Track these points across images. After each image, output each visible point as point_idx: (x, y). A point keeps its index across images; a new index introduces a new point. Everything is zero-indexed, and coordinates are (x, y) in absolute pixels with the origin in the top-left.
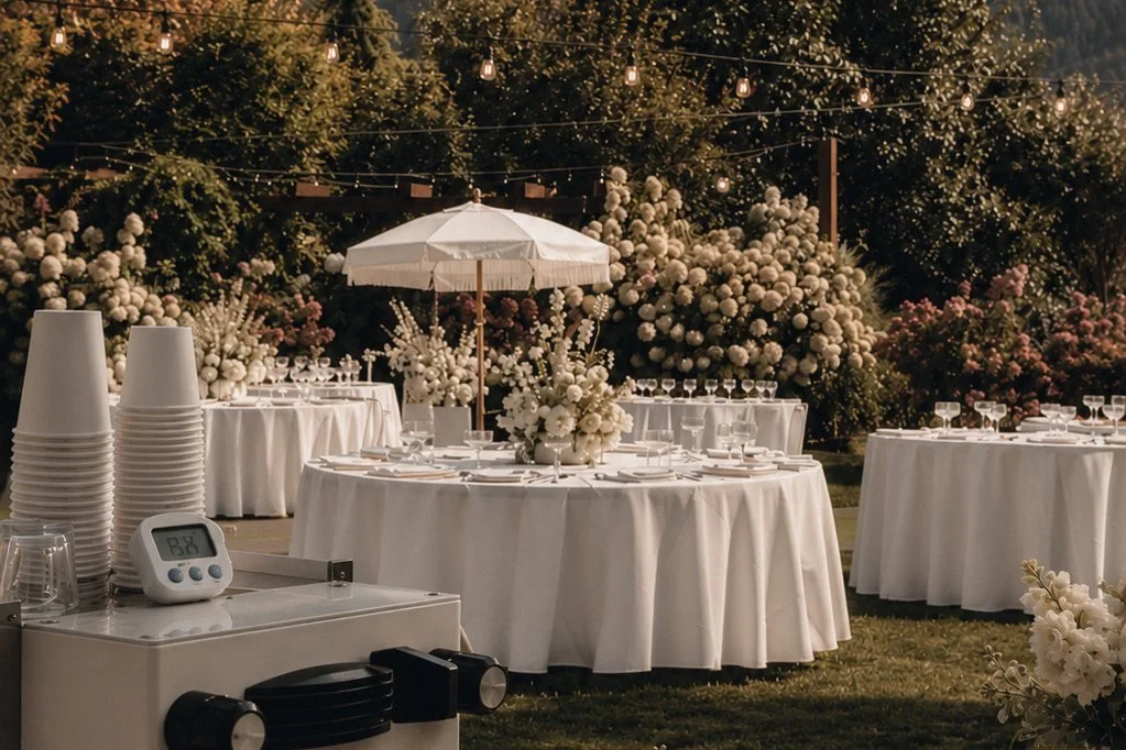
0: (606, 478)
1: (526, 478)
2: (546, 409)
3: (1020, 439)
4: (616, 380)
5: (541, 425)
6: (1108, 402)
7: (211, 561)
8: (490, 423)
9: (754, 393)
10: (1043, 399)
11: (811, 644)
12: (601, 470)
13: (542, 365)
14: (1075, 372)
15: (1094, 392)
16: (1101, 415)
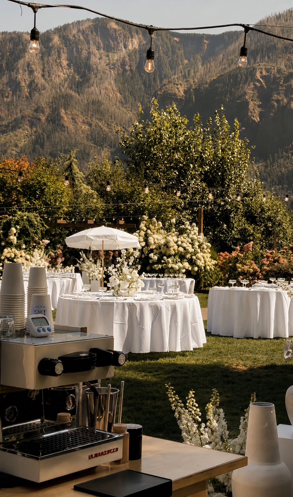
0: (137, 300)
1: (114, 299)
2: (121, 281)
3: (252, 289)
4: (140, 273)
5: (119, 285)
6: (277, 279)
7: (48, 326)
8: (105, 285)
9: (178, 277)
10: (258, 279)
11: (193, 345)
12: (136, 298)
13: (119, 269)
14: (267, 272)
15: (273, 276)
16: (275, 283)
